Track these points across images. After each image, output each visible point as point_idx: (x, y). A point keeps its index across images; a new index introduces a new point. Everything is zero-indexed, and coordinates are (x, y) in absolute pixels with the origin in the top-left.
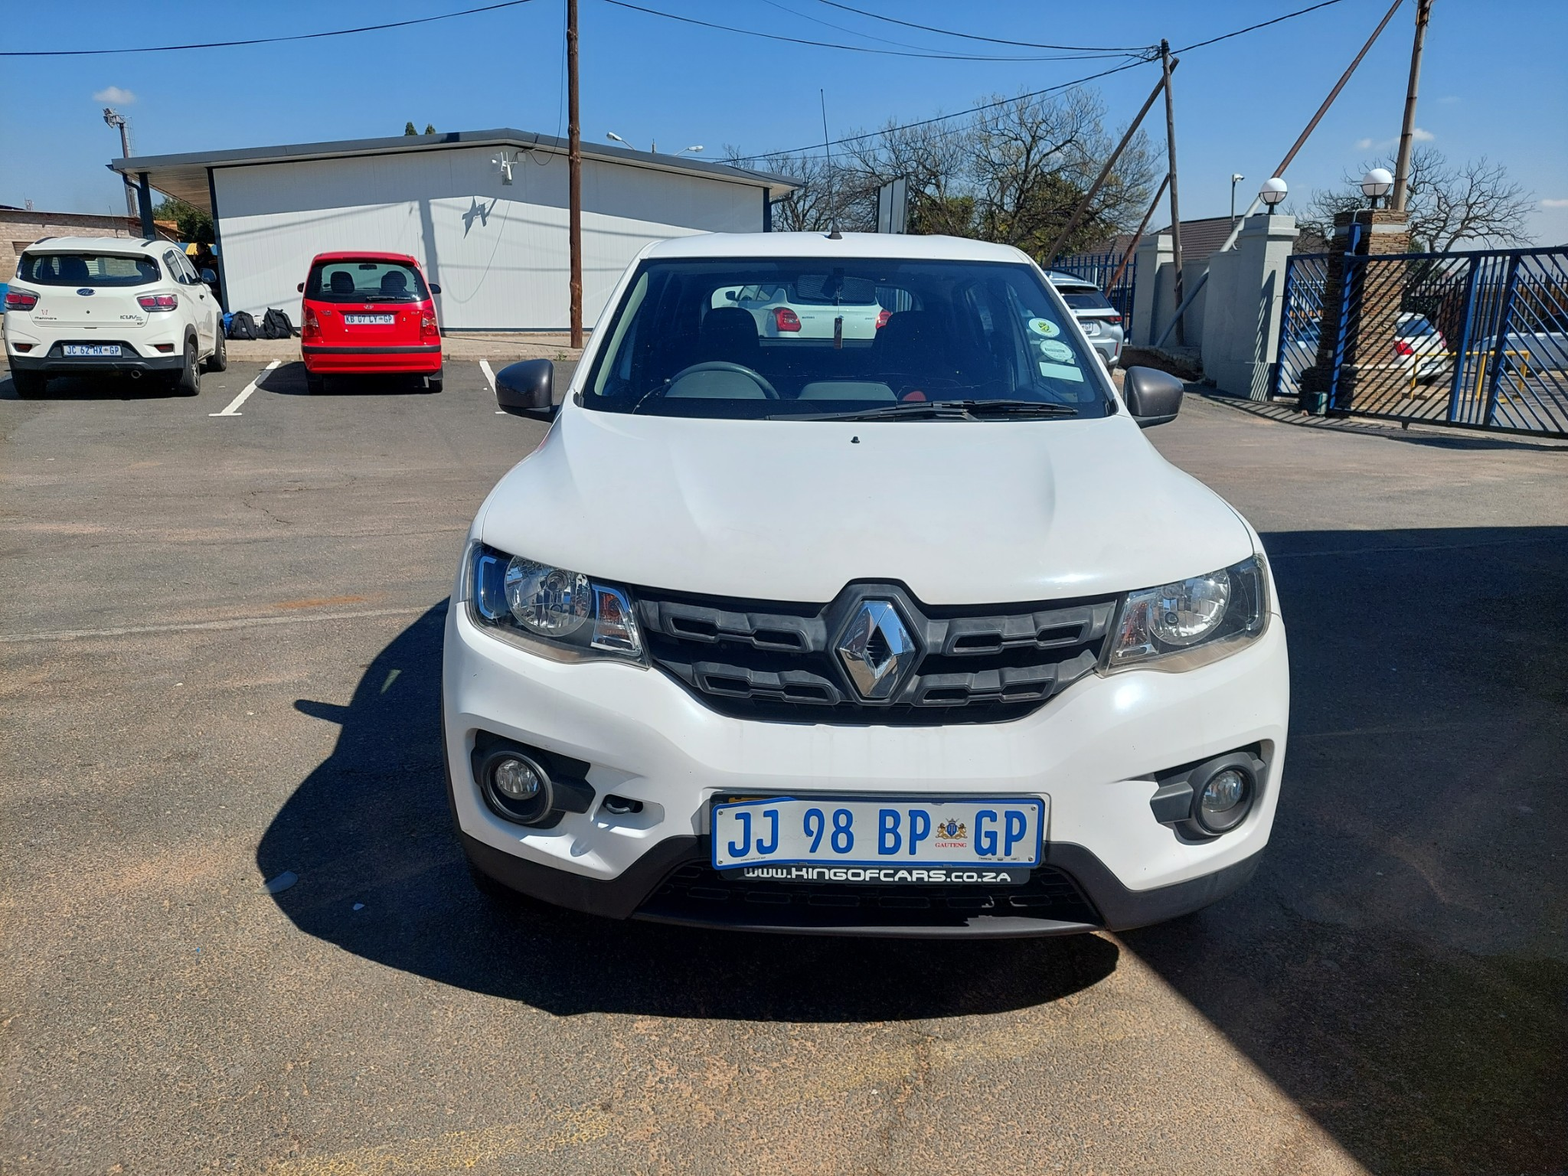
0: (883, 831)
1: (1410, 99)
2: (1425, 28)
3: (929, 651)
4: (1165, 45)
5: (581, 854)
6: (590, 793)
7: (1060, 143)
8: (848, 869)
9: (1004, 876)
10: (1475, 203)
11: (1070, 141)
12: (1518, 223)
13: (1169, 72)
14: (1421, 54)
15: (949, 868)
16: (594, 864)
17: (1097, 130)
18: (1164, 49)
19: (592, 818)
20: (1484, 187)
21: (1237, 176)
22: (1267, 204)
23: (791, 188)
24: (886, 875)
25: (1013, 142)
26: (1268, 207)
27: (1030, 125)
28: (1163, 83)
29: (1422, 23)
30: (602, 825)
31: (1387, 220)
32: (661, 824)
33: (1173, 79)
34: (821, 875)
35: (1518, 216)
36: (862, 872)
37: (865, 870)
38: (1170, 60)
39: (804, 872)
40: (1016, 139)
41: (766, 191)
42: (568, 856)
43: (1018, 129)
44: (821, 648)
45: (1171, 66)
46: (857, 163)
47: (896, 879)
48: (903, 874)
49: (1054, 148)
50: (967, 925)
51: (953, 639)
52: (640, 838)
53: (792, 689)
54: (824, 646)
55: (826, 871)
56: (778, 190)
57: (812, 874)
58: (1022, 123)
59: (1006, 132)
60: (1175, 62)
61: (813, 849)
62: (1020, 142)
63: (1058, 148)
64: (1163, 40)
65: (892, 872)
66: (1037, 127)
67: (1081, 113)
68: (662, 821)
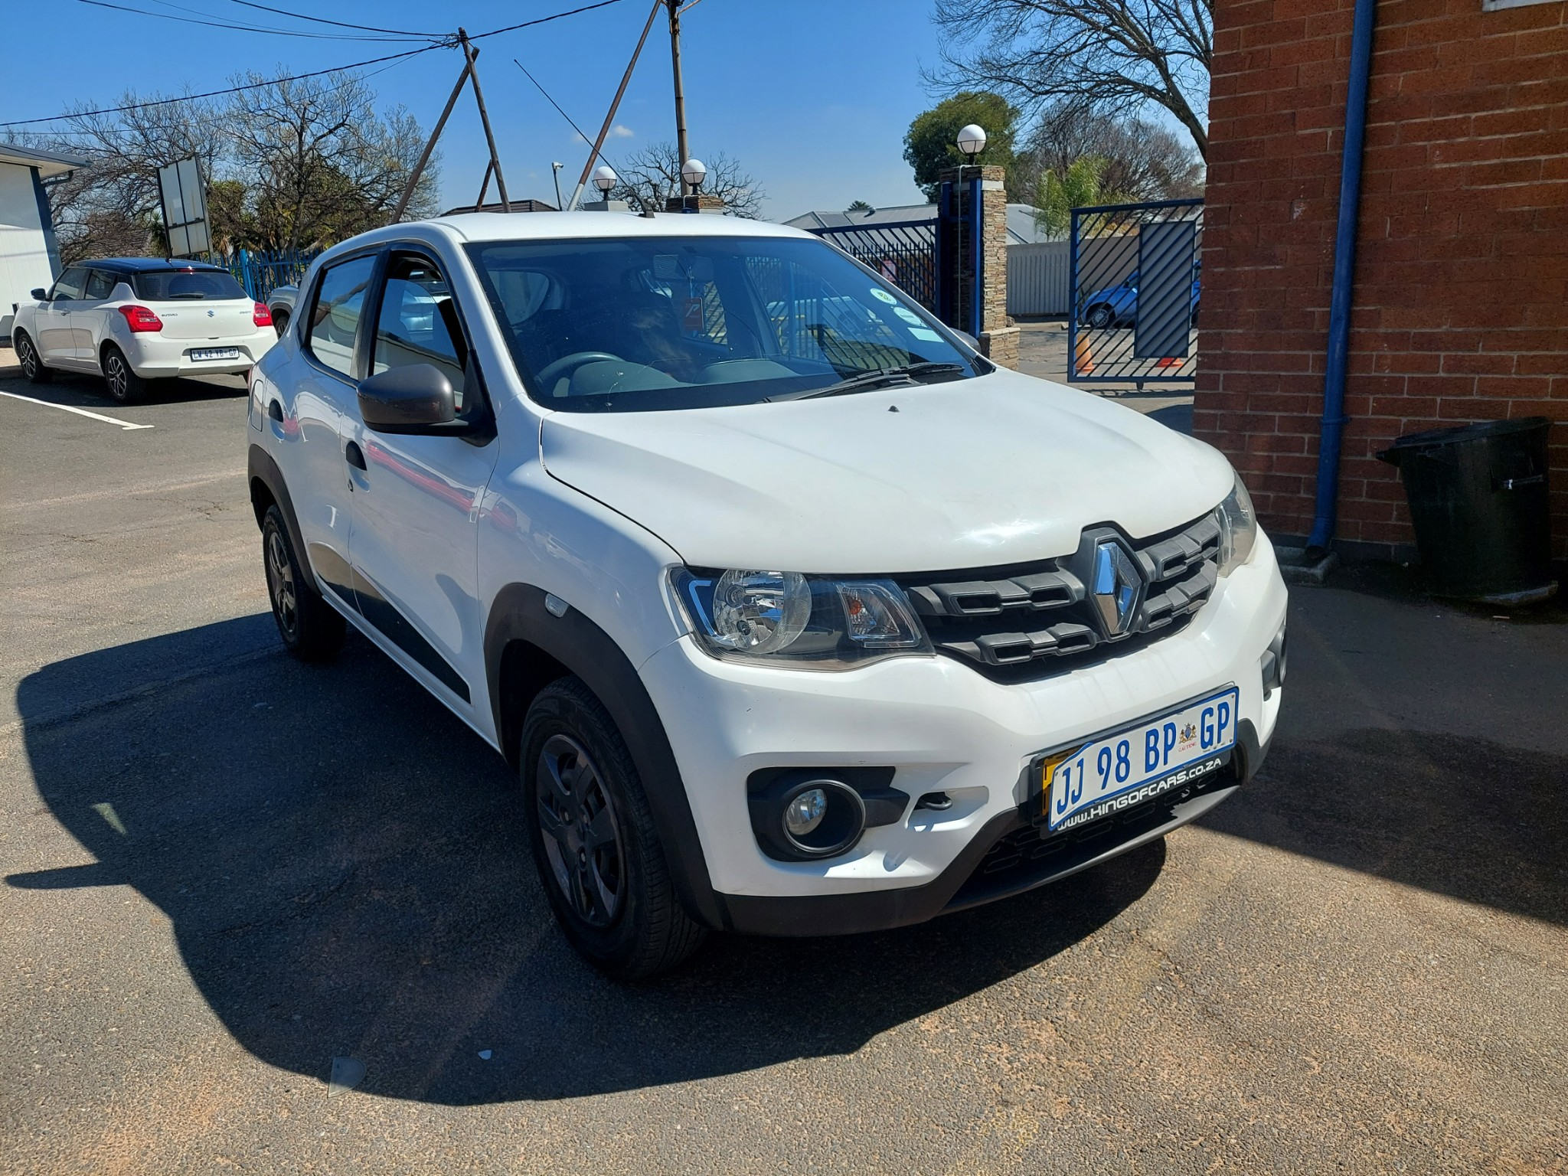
0: (1148, 749)
1: (678, 99)
2: (678, 37)
3: (1151, 580)
4: (462, 32)
5: (896, 866)
6: (901, 799)
7: (332, 126)
8: (1128, 794)
9: (1218, 761)
10: (722, 191)
11: (343, 124)
12: (755, 208)
13: (472, 60)
14: (679, 59)
15: (1187, 767)
16: (914, 871)
17: (367, 115)
18: (462, 38)
19: (907, 825)
20: (726, 177)
21: (556, 164)
22: (601, 190)
23: (67, 168)
24: (1152, 790)
25: (281, 123)
26: (602, 194)
27: (297, 106)
28: (468, 70)
29: (675, 33)
30: (919, 828)
31: (709, 205)
32: (985, 806)
33: (477, 66)
34: (1111, 806)
35: (755, 202)
36: (1137, 793)
37: (1139, 790)
38: (471, 50)
39: (1099, 811)
40: (284, 121)
41: (34, 170)
42: (883, 873)
43: (283, 110)
44: (1082, 597)
45: (472, 55)
46: (94, 141)
47: (1158, 790)
48: (1162, 784)
49: (326, 131)
50: (1176, 817)
51: (1161, 566)
52: (962, 828)
53: (1064, 642)
54: (1083, 595)
55: (1114, 802)
56: (48, 169)
57: (1103, 810)
58: (288, 104)
59: (270, 113)
60: (476, 52)
61: (1104, 787)
62: (287, 123)
63: (331, 132)
64: (460, 29)
65: (1155, 785)
66: (305, 109)
67: (348, 96)
68: (986, 802)
